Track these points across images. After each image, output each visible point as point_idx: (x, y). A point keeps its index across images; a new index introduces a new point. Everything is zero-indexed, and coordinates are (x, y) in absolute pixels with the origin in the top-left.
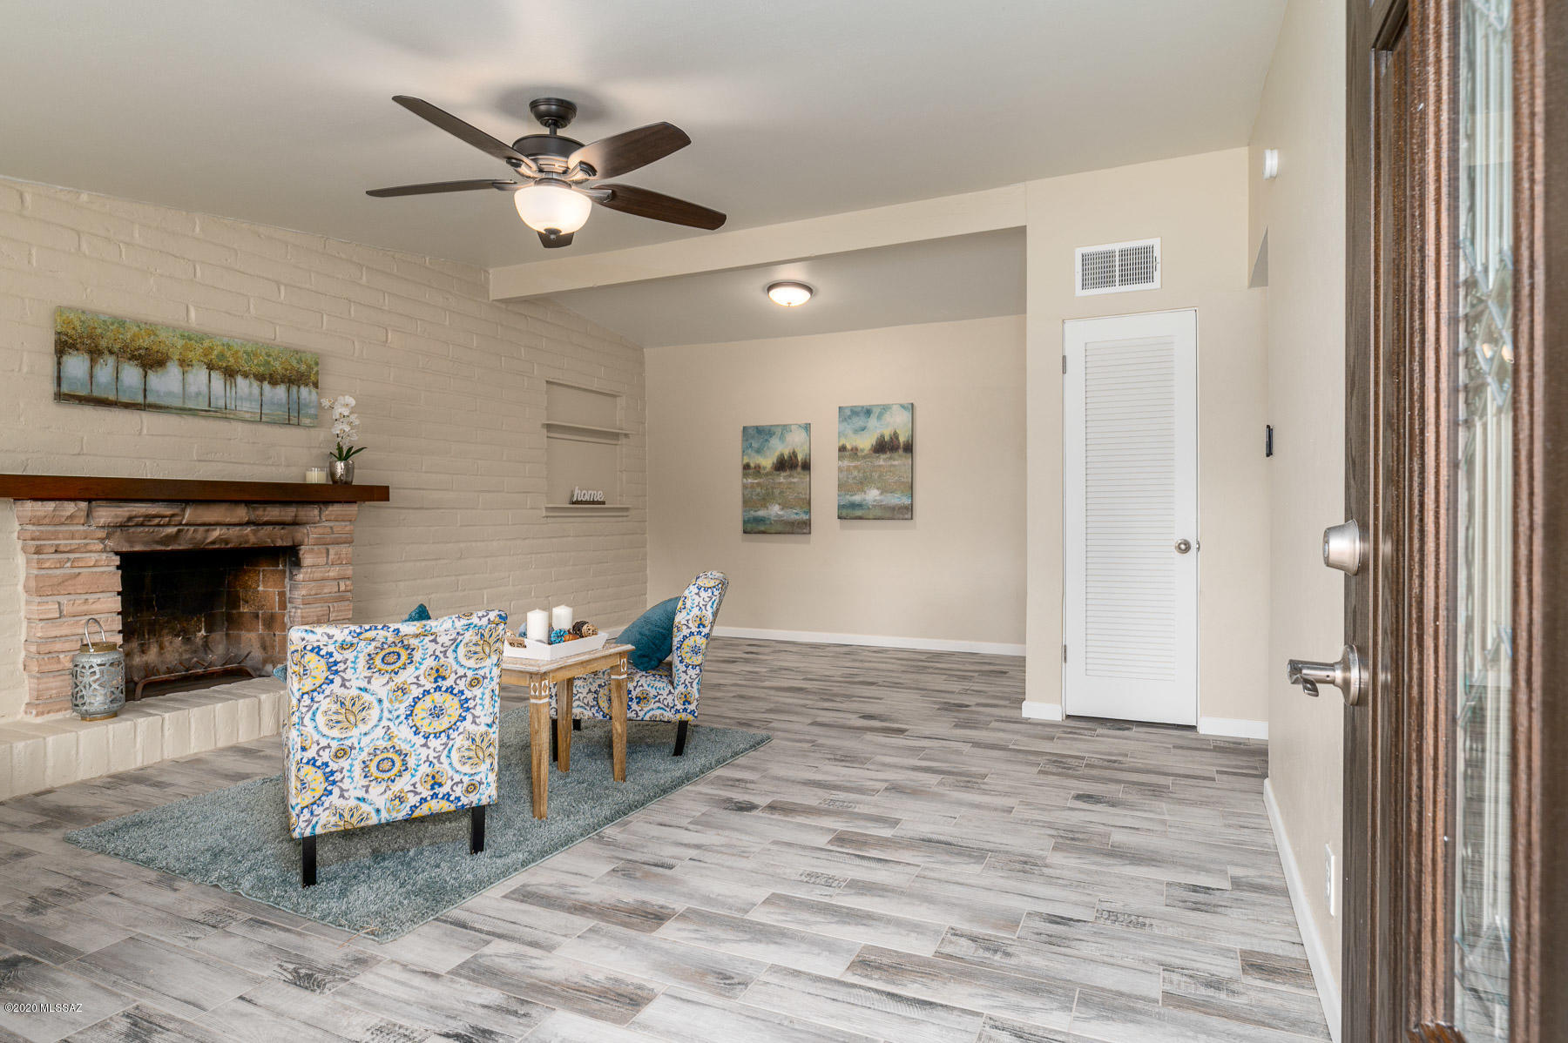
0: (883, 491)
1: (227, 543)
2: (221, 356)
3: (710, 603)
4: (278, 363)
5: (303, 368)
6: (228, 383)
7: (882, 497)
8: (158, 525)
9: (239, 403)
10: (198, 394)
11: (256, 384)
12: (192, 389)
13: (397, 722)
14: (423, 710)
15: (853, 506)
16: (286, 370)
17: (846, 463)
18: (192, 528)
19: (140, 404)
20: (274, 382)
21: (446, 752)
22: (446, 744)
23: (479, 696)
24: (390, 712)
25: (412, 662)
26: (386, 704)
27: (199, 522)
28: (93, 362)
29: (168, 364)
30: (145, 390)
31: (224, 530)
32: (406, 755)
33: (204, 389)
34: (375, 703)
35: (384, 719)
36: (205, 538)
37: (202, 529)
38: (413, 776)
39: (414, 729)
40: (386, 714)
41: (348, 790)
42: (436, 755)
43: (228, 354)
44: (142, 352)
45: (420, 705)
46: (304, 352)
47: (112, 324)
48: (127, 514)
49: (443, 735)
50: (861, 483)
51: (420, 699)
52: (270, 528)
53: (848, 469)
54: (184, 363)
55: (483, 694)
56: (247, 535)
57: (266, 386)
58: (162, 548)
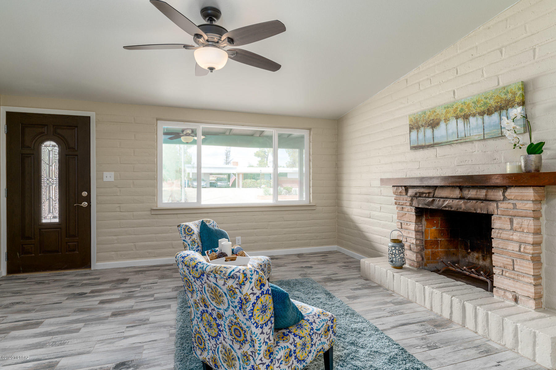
1: (451, 208)
2: (462, 110)
4: (492, 100)
5: (509, 96)
6: (466, 122)
8: (425, 197)
9: (471, 132)
10: (453, 133)
11: (479, 118)
12: (450, 131)
16: (497, 102)
18: (438, 199)
19: (432, 144)
20: (490, 112)
27: (439, 196)
28: (418, 131)
29: (440, 123)
30: (433, 138)
31: (451, 201)
33: (455, 130)
36: (443, 204)
37: (442, 200)
43: (465, 107)
44: (431, 122)
46: (509, 86)
48: (415, 192)
52: (474, 202)
54: (447, 120)
56: (461, 205)
57: (486, 117)
58: (427, 207)
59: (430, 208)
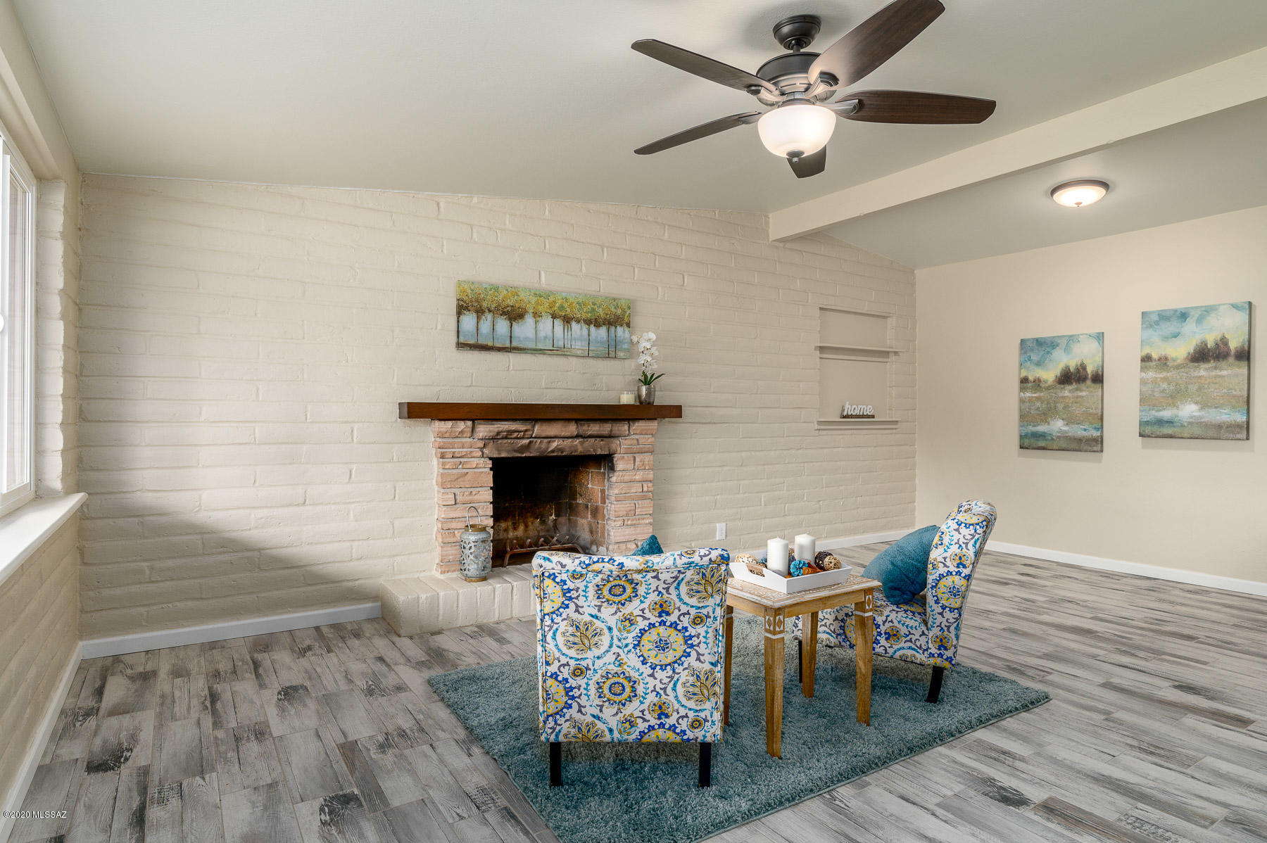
0: (1204, 406)
1: (562, 452)
2: (561, 308)
3: (973, 541)
4: (600, 309)
5: (619, 312)
6: (566, 327)
7: (1203, 413)
8: (517, 438)
9: (573, 343)
10: (546, 338)
11: (585, 327)
12: (542, 334)
13: (626, 650)
14: (649, 641)
15: (1160, 422)
16: (607, 315)
17: (1151, 374)
18: (539, 440)
19: (507, 348)
20: (598, 325)
21: (671, 685)
22: (671, 678)
23: (703, 634)
24: (620, 640)
25: (637, 595)
26: (615, 632)
27: (543, 435)
28: (478, 319)
29: (526, 316)
30: (511, 337)
31: (561, 441)
32: (635, 682)
33: (550, 334)
34: (606, 631)
35: (614, 646)
36: (548, 448)
37: (546, 440)
38: (642, 703)
39: (642, 658)
40: (616, 641)
41: (585, 707)
42: (663, 686)
43: (566, 305)
44: (509, 309)
45: (646, 637)
46: (620, 299)
47: (491, 290)
48: (496, 430)
49: (669, 667)
50: (1172, 397)
51: (646, 631)
52: (592, 440)
53: (1154, 381)
54: (537, 315)
55: (707, 632)
56: (577, 445)
57: (592, 328)
58: (519, 455)
59: (524, 455)
